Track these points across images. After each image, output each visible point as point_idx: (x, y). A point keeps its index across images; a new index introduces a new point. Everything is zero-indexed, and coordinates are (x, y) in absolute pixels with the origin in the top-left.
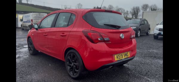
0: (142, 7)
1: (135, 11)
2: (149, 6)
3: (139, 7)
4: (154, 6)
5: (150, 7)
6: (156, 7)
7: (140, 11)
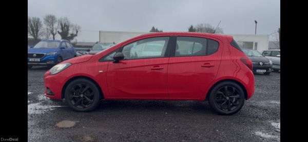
0: (45, 19)
1: (33, 25)
2: (57, 20)
3: (39, 19)
4: (64, 20)
5: (59, 21)
6: (68, 21)
7: (41, 26)
